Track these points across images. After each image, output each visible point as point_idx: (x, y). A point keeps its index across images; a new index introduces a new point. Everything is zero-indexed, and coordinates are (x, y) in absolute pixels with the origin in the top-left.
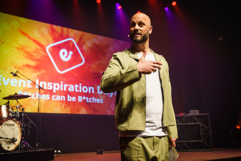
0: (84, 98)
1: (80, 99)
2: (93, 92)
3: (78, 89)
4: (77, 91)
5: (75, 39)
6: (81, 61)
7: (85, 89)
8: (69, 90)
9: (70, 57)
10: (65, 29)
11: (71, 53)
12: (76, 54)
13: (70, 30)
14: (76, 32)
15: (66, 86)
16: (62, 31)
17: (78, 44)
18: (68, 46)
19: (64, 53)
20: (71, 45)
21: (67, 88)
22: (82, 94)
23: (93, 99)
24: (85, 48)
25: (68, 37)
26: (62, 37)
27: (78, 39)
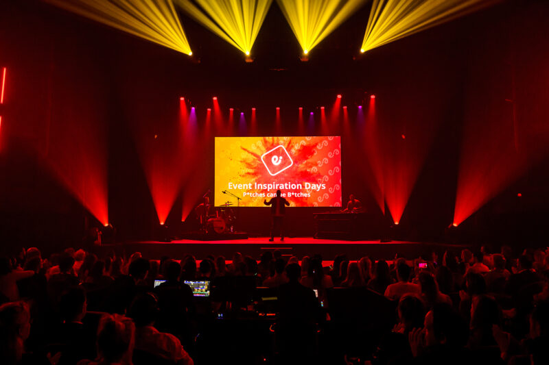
0: (293, 194)
1: (289, 195)
2: (301, 188)
3: (288, 186)
4: (286, 188)
5: (284, 144)
6: (290, 163)
7: (294, 187)
8: (280, 188)
9: (280, 161)
10: (275, 138)
11: (281, 158)
12: (285, 158)
13: (280, 138)
14: (285, 138)
15: (277, 185)
16: (273, 140)
17: (286, 149)
18: (279, 153)
19: (275, 159)
20: (281, 150)
21: (278, 187)
22: (291, 191)
23: (301, 194)
24: (293, 151)
25: (278, 144)
26: (273, 145)
27: (287, 145)
